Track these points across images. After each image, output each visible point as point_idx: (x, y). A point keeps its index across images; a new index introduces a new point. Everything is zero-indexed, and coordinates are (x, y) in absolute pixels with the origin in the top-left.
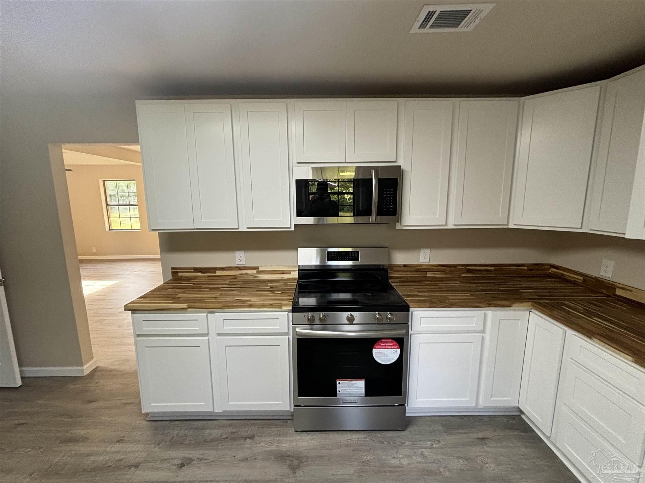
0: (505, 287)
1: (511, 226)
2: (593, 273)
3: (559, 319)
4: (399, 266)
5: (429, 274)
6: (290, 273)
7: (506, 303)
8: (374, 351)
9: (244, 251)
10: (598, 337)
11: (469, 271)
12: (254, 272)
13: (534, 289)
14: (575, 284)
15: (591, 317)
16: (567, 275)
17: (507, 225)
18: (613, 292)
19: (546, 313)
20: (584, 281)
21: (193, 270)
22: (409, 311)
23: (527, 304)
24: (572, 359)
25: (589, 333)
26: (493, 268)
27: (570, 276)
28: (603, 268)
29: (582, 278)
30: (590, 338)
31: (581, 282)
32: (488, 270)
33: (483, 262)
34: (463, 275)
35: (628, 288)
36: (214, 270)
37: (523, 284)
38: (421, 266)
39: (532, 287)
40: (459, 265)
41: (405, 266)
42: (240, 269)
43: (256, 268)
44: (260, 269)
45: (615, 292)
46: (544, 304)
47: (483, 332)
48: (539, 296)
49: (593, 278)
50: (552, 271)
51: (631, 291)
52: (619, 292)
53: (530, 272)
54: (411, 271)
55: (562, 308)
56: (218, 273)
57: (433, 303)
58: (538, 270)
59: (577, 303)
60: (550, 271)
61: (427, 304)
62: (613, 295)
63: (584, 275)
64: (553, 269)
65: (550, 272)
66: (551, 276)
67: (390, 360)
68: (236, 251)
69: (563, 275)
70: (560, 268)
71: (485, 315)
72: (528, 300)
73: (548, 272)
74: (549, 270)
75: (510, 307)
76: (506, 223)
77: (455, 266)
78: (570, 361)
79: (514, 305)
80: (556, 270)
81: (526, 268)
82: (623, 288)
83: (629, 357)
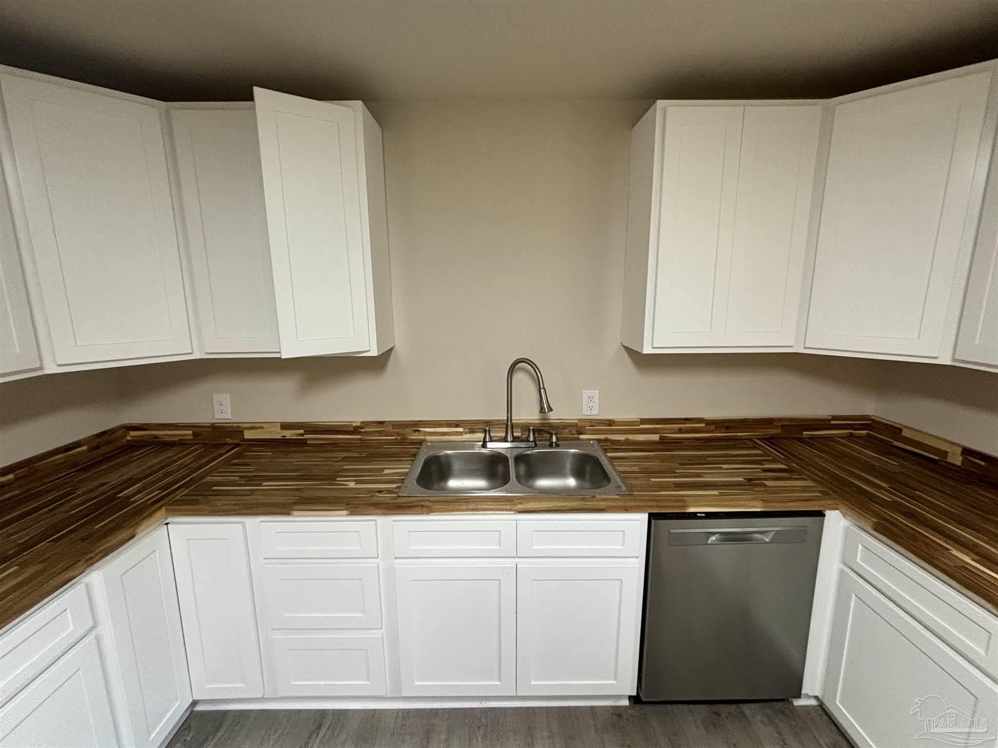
0: (80, 505)
1: (51, 369)
2: (204, 419)
3: (231, 510)
10: (297, 507)
13: (139, 480)
14: (182, 444)
15: (260, 485)
16: (165, 435)
17: (42, 368)
18: (241, 437)
19: (203, 513)
20: (195, 435)
24: (265, 559)
25: (282, 508)
26: (11, 476)
27: (167, 435)
28: (217, 408)
29: (190, 432)
30: (289, 514)
31: (191, 437)
35: (257, 425)
37: (107, 481)
39: (130, 479)
45: (243, 435)
46: (184, 498)
48: (163, 488)
49: (208, 427)
50: (132, 437)
51: (262, 428)
52: (248, 435)
53: (95, 453)
55: (213, 490)
58: (108, 443)
59: (220, 472)
60: (128, 438)
62: (241, 441)
63: (192, 426)
64: (132, 433)
65: (128, 440)
66: (134, 446)
69: (156, 437)
70: (145, 427)
72: (154, 508)
73: (124, 441)
74: (126, 436)
75: (133, 537)
76: (38, 365)
78: (267, 564)
79: (138, 530)
80: (140, 433)
81: (85, 448)
82: (252, 428)
83: (345, 512)
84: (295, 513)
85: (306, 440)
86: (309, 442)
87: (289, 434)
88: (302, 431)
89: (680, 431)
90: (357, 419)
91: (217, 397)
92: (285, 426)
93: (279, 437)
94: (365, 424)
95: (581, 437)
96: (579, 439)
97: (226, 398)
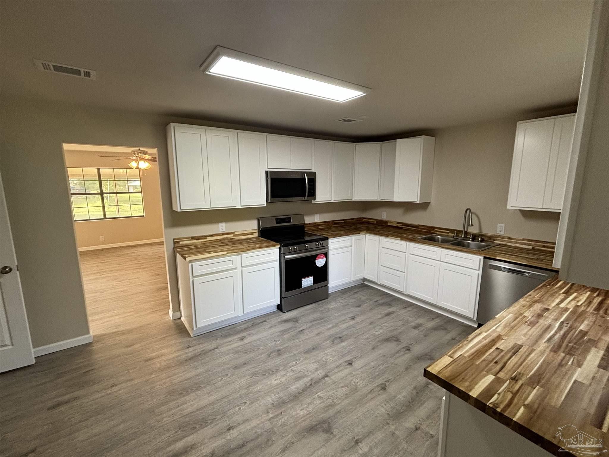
1: (353, 200)
4: (307, 224)
5: (320, 227)
6: (253, 234)
7: (358, 232)
8: (316, 261)
9: (224, 223)
10: (390, 235)
11: (335, 224)
12: (232, 235)
14: (373, 224)
17: (352, 199)
19: (372, 233)
20: (377, 222)
21: (190, 239)
22: (328, 240)
23: (364, 232)
26: (343, 221)
27: (371, 221)
28: (383, 216)
29: (376, 221)
32: (341, 223)
33: (340, 219)
34: (333, 226)
36: (205, 237)
38: (316, 223)
40: (331, 221)
41: (310, 224)
42: (223, 234)
43: (233, 233)
44: (236, 233)
45: (387, 224)
47: (351, 246)
49: (380, 220)
51: (392, 222)
52: (389, 224)
54: (312, 226)
56: (209, 239)
57: (336, 236)
60: (363, 221)
61: (333, 236)
67: (322, 264)
68: (220, 223)
69: (369, 221)
70: (367, 218)
71: (352, 238)
75: (360, 233)
76: (351, 198)
77: (329, 222)
79: (361, 233)
80: (365, 220)
81: (355, 220)
82: (390, 222)
83: (399, 239)
84: (389, 237)
85: (402, 227)
86: (403, 228)
87: (399, 225)
88: (401, 225)
89: (544, 246)
90: (417, 223)
91: (383, 213)
92: (398, 223)
93: (396, 225)
94: (419, 225)
95: (495, 241)
96: (493, 242)
97: (385, 213)
